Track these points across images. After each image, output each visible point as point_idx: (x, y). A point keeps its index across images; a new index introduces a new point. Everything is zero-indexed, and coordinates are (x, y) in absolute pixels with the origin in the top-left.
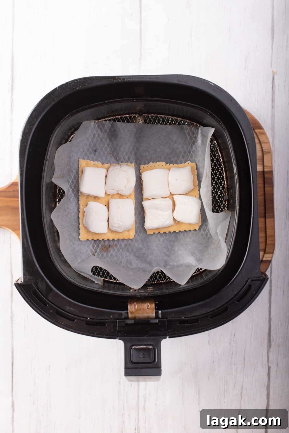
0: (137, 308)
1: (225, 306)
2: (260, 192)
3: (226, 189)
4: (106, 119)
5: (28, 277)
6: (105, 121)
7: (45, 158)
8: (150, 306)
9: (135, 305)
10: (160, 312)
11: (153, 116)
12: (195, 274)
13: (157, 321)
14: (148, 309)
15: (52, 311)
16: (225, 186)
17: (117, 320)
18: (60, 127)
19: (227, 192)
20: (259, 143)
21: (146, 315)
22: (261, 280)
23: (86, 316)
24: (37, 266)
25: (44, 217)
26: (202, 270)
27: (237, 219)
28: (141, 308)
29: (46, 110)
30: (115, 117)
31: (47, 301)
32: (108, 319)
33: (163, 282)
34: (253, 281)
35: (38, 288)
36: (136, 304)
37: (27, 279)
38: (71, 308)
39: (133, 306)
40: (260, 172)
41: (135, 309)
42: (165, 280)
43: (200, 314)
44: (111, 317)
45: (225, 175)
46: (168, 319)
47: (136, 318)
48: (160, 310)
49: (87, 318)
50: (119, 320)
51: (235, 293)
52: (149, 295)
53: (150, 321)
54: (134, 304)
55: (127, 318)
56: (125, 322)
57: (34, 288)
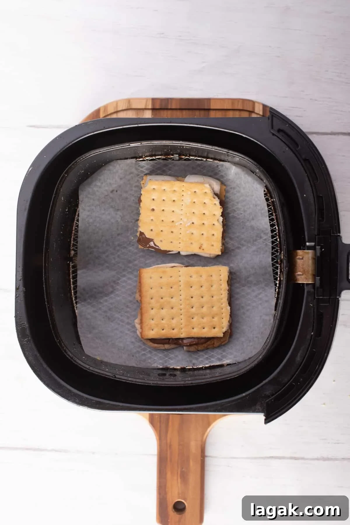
0: (301, 272)
1: (302, 161)
2: (178, 114)
3: (166, 157)
4: (74, 302)
5: (258, 407)
6: (76, 304)
7: (112, 378)
8: (300, 256)
9: (299, 275)
10: (308, 244)
11: (73, 244)
12: (270, 198)
13: (318, 247)
14: (304, 258)
15: (301, 379)
16: (162, 158)
17: (315, 298)
18: (75, 358)
19: (170, 156)
20: (117, 114)
21: (310, 262)
22: (272, 116)
23: (308, 337)
24: (244, 394)
25: (185, 383)
26: (266, 190)
27: (196, 145)
28: (301, 266)
29: (54, 375)
30: (72, 291)
31: (289, 383)
32: (314, 308)
33: (278, 240)
34: (272, 128)
35: (273, 395)
36: (297, 274)
37: (260, 408)
38: (299, 354)
39: (298, 277)
40: (152, 114)
41: (303, 275)
42: (276, 237)
43: (312, 194)
44: (312, 305)
45: (149, 158)
46: (316, 234)
47: (314, 274)
48: (305, 244)
49: (312, 335)
50: (316, 295)
51: (287, 149)
52: (286, 257)
53: (318, 257)
54: (296, 276)
55: (313, 285)
56: (318, 288)
57: (272, 399)
